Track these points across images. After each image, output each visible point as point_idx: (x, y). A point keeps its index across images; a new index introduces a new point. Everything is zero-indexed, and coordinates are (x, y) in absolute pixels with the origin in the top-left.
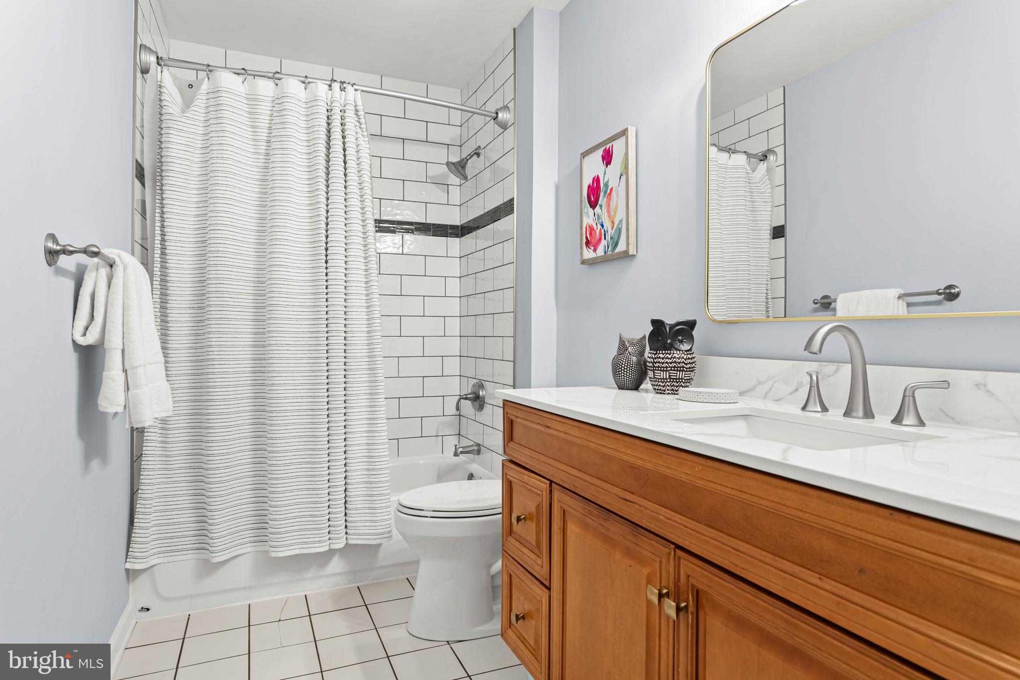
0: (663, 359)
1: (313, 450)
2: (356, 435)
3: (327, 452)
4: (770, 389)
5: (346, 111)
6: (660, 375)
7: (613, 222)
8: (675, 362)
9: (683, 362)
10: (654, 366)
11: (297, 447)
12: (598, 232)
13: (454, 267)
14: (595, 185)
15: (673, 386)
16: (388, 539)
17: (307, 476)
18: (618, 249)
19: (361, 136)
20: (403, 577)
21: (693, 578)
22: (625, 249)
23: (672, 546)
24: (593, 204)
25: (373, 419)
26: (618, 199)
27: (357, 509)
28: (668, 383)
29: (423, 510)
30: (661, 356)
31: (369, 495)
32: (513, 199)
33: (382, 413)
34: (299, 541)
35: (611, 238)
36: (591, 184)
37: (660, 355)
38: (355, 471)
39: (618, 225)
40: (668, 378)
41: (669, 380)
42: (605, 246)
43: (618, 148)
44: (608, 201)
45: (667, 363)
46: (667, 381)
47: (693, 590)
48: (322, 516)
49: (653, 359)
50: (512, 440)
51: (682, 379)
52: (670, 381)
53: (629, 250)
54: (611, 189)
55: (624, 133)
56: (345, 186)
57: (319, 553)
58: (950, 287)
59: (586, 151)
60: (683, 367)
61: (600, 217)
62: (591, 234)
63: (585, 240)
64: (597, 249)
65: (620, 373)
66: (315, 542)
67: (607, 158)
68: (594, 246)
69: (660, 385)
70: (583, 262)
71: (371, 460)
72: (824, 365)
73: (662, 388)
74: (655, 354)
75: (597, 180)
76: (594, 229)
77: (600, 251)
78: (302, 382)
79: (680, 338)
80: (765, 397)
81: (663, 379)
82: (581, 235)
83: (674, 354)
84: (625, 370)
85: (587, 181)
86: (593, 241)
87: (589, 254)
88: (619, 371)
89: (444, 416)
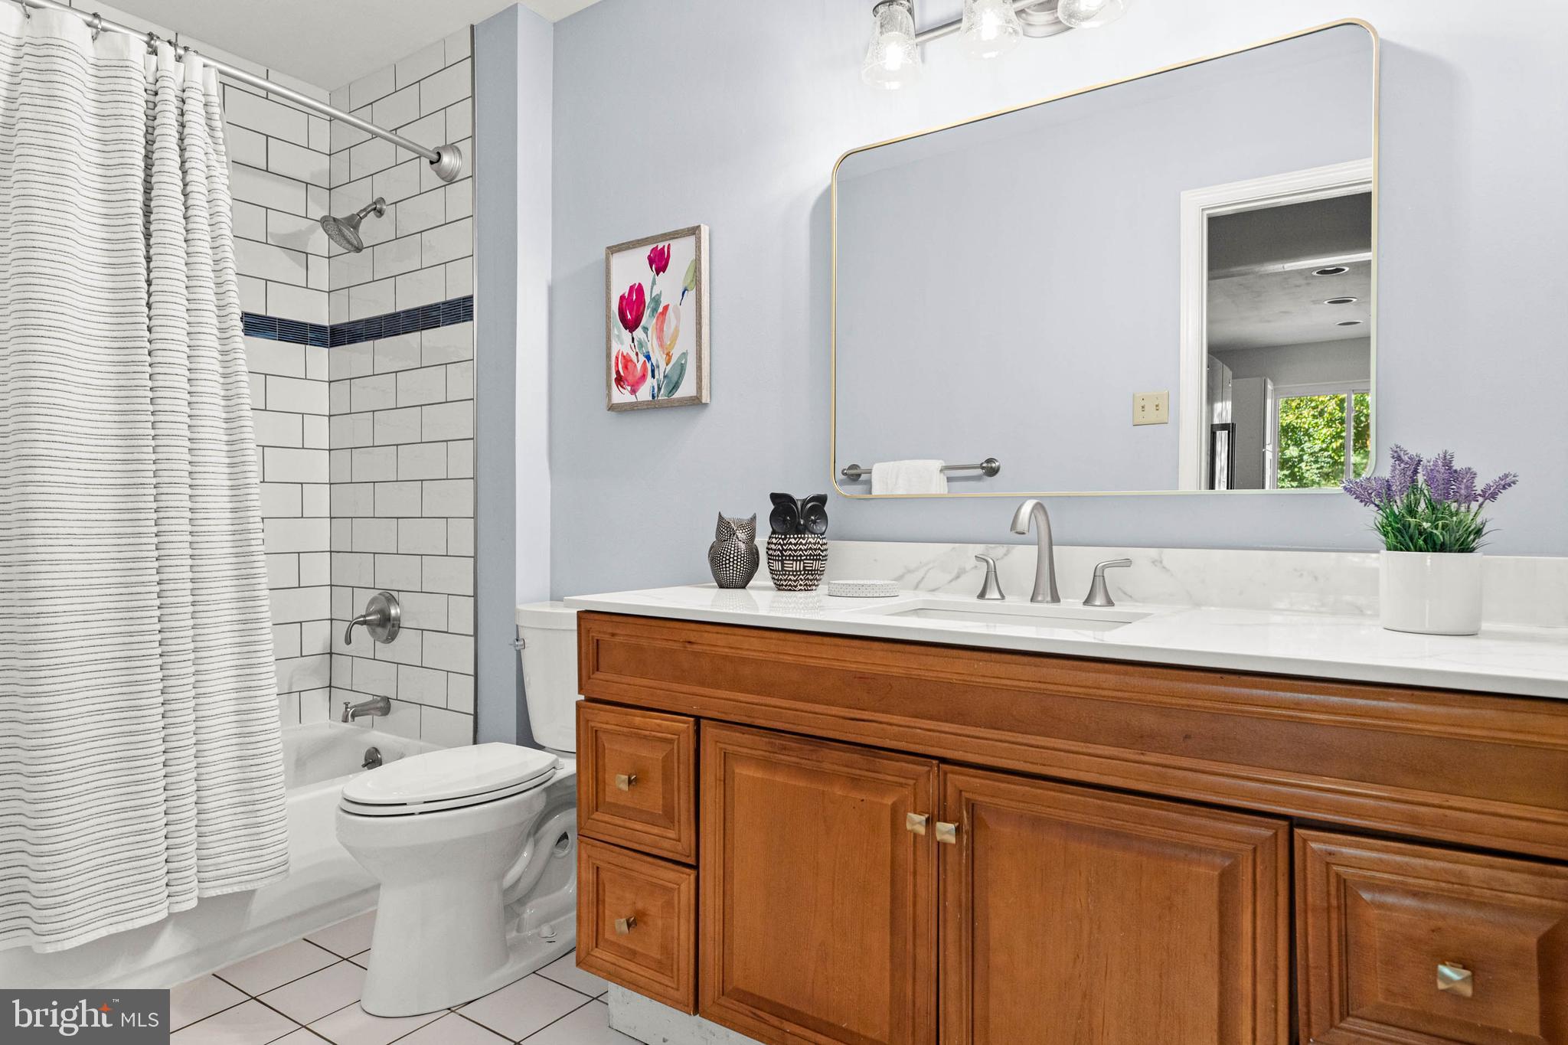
0: (795, 545)
1: (131, 733)
2: (217, 698)
3: (162, 734)
4: (923, 578)
5: (187, 101)
6: (791, 566)
7: (669, 356)
8: (811, 549)
9: (819, 549)
10: (783, 555)
11: (94, 733)
12: (639, 366)
13: (318, 398)
14: (634, 298)
15: (808, 579)
16: (285, 874)
17: (119, 786)
18: (679, 394)
19: (212, 152)
20: (297, 938)
21: (966, 792)
22: (693, 393)
23: (935, 762)
24: (631, 325)
25: (250, 666)
26: (682, 320)
27: (220, 832)
28: (801, 576)
29: (405, 804)
30: (793, 541)
31: (244, 804)
32: (471, 297)
33: (267, 654)
34: (106, 911)
35: (665, 377)
36: (626, 295)
37: (791, 540)
38: (214, 763)
39: (680, 358)
40: (802, 569)
41: (803, 573)
42: (653, 387)
43: (680, 252)
44: (659, 323)
45: (801, 550)
46: (801, 574)
47: (967, 805)
48: (156, 855)
49: (782, 546)
50: (598, 670)
51: (818, 570)
52: (805, 573)
53: (701, 396)
54: (666, 308)
55: (694, 231)
56: (185, 238)
57: (151, 925)
58: (989, 461)
59: (618, 245)
60: (819, 555)
61: (644, 344)
62: (626, 367)
63: (614, 376)
64: (638, 390)
65: (728, 565)
66: (141, 907)
67: (659, 261)
68: (632, 386)
69: (790, 580)
70: (612, 408)
71: (247, 740)
72: (991, 547)
73: (793, 583)
74: (783, 540)
75: (639, 290)
76: (631, 361)
77: (644, 393)
78: (101, 605)
79: (813, 518)
80: (916, 587)
81: (796, 571)
82: (609, 368)
83: (808, 538)
84: (735, 562)
85: (620, 288)
86: (630, 379)
87: (622, 396)
88: (726, 564)
89: (302, 656)
